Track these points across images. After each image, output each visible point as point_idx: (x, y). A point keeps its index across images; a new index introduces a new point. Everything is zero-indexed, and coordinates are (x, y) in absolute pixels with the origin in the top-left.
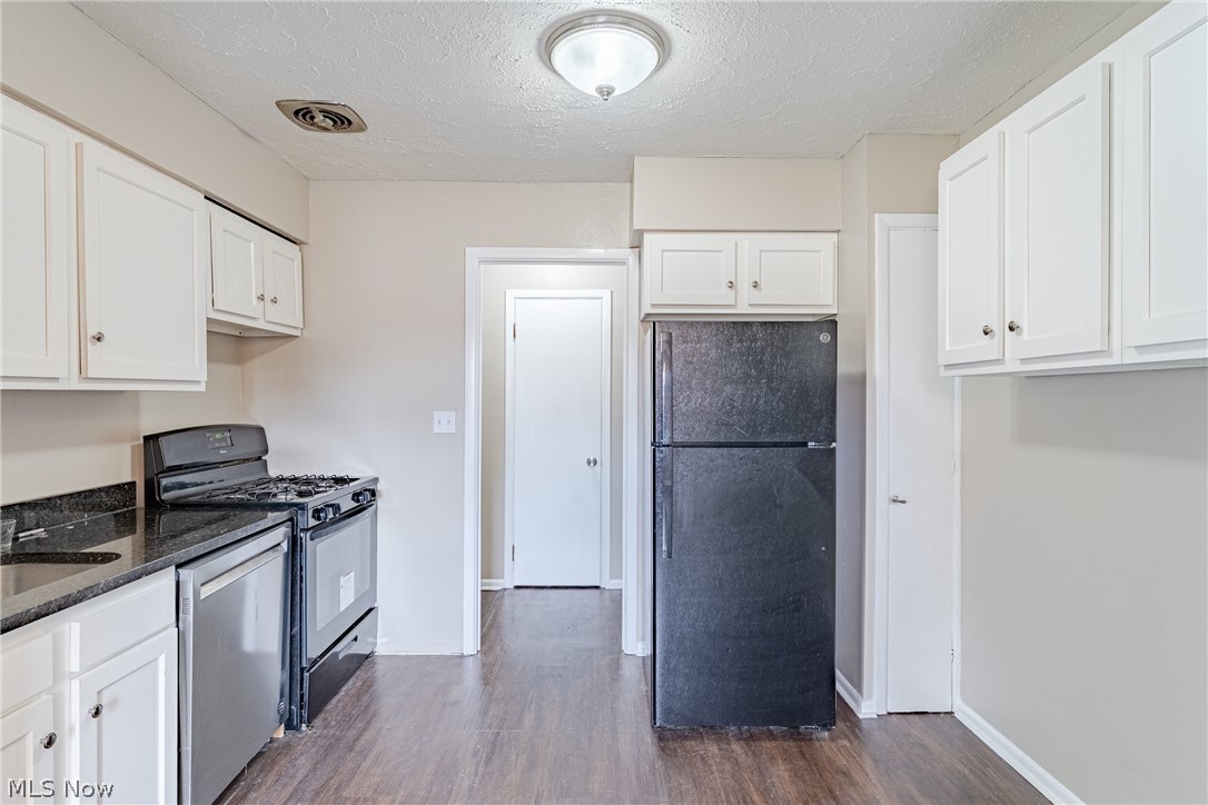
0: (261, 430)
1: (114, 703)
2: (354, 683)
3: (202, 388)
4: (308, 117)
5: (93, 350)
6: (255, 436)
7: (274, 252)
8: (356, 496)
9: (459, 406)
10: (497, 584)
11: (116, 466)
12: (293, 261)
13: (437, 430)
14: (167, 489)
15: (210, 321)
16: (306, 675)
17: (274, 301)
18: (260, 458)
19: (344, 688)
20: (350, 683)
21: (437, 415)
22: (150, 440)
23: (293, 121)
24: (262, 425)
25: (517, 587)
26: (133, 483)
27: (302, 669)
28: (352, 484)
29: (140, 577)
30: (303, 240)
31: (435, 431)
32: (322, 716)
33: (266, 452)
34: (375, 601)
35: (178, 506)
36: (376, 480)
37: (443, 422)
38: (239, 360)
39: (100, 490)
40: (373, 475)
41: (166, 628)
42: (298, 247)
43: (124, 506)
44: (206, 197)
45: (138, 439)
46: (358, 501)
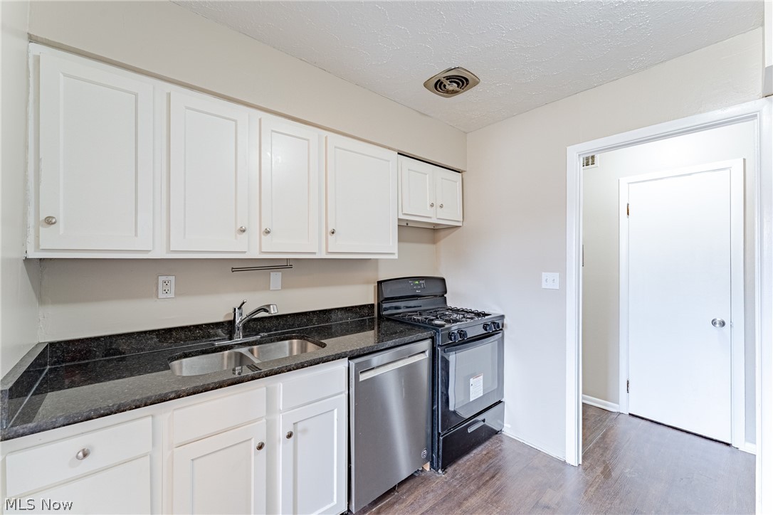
0: (443, 280)
1: (305, 431)
2: (482, 451)
3: (396, 257)
4: (442, 87)
5: (331, 238)
6: (439, 284)
7: (442, 178)
8: (485, 327)
9: (562, 269)
10: (612, 407)
11: (366, 296)
12: (456, 182)
13: (544, 286)
14: (386, 309)
15: (399, 220)
16: (441, 438)
17: (441, 206)
18: (443, 296)
19: (475, 451)
20: (479, 449)
21: (544, 275)
22: (380, 283)
23: (436, 93)
24: (445, 277)
25: (631, 415)
26: (373, 305)
27: (439, 434)
28: (486, 317)
29: (318, 363)
30: (462, 169)
31: (543, 287)
32: (454, 466)
33: (446, 292)
34: (503, 397)
35: (389, 318)
36: (502, 317)
37: (550, 280)
38: (434, 242)
39: (356, 307)
40: (501, 313)
41: (341, 393)
42: (460, 174)
43: (368, 315)
44: (399, 154)
45: (374, 283)
46: (486, 330)
